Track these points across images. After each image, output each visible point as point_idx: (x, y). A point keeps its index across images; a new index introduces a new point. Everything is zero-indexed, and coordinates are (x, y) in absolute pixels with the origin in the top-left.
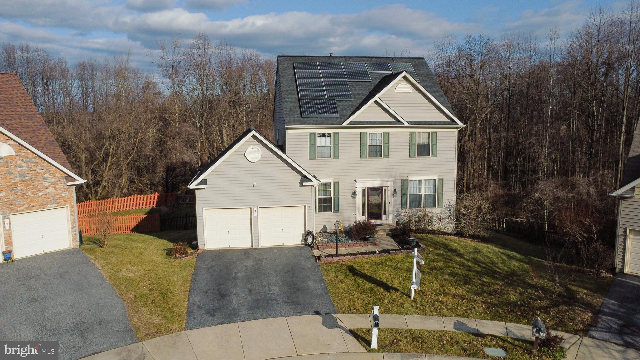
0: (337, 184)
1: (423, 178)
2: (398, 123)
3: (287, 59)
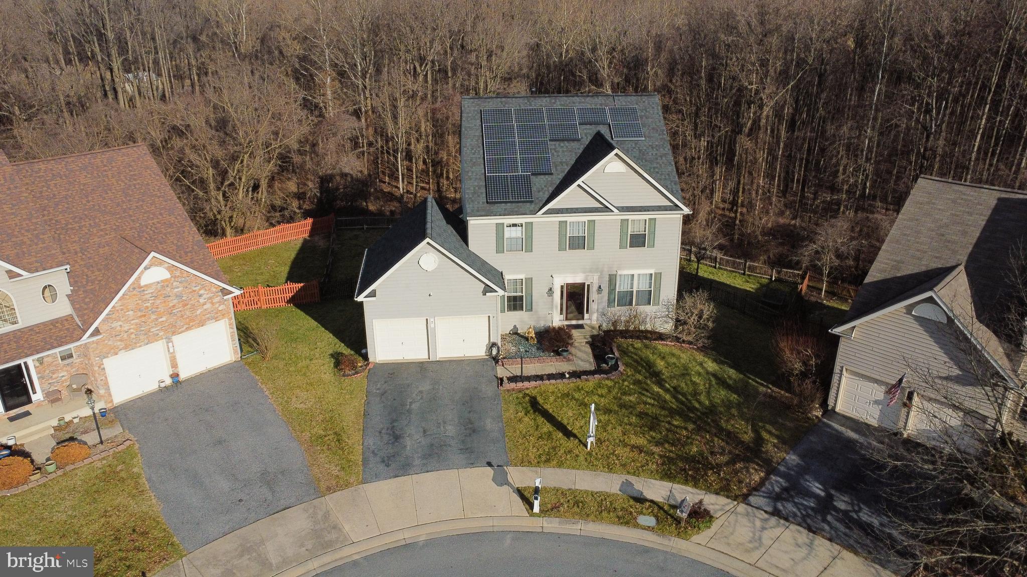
0: (529, 281)
1: (636, 272)
2: (606, 209)
3: (473, 103)
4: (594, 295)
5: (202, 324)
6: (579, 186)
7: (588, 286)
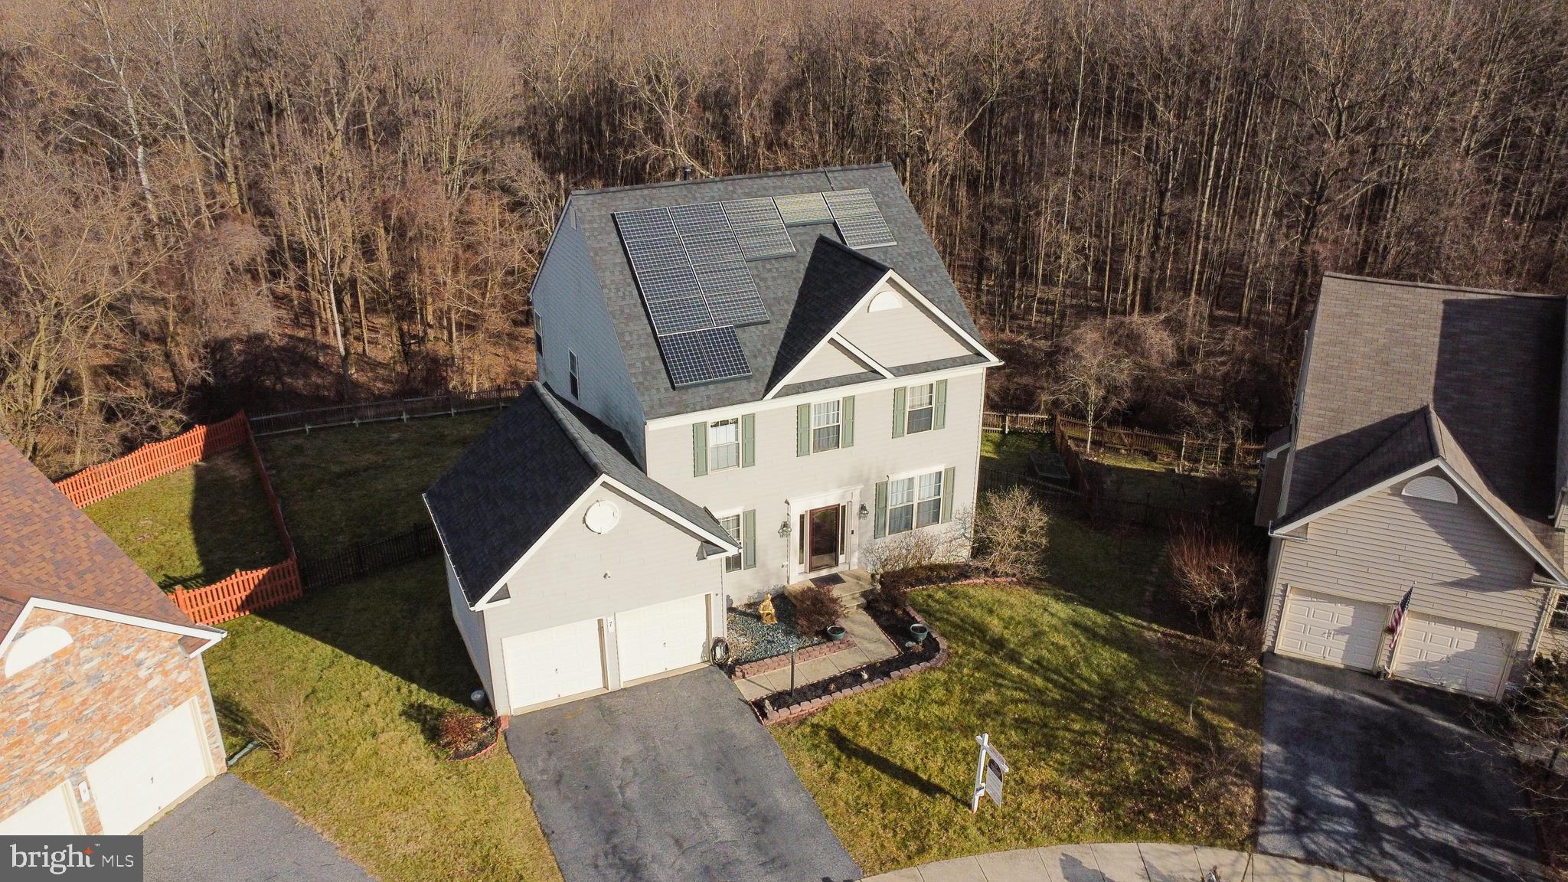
1: (915, 473)
2: (874, 374)
3: (594, 202)
4: (852, 522)
5: (146, 721)
6: (832, 341)
7: (844, 507)
